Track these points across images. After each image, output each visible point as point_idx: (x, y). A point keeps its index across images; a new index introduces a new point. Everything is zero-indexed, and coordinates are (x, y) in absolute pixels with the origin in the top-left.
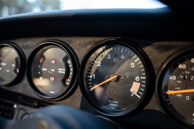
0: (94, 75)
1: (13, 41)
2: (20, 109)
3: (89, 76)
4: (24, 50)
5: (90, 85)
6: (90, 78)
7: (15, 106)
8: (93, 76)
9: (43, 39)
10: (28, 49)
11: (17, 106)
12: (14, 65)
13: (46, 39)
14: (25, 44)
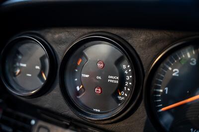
0: (167, 89)
1: (38, 32)
2: (40, 127)
3: (158, 90)
4: (54, 46)
5: (160, 103)
6: (159, 93)
7: (33, 122)
8: (164, 91)
9: (86, 31)
10: (60, 44)
11: (36, 123)
12: (38, 67)
13: (90, 30)
14: (57, 36)
